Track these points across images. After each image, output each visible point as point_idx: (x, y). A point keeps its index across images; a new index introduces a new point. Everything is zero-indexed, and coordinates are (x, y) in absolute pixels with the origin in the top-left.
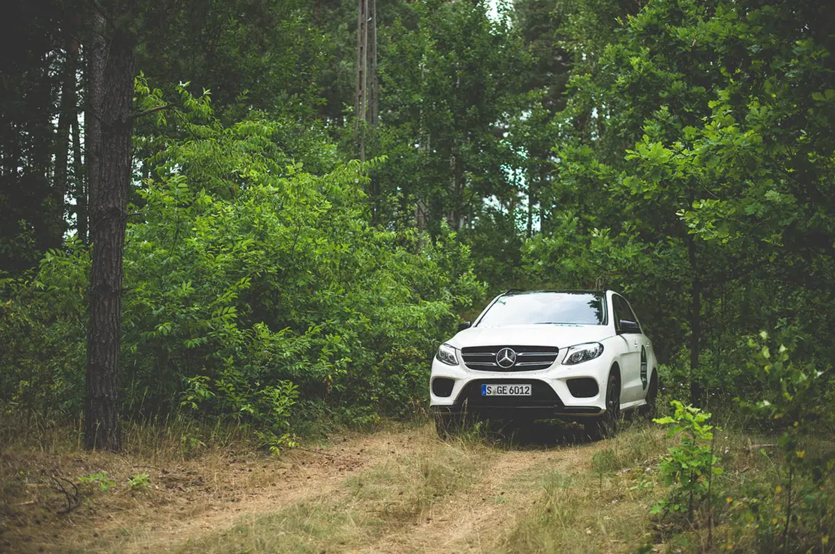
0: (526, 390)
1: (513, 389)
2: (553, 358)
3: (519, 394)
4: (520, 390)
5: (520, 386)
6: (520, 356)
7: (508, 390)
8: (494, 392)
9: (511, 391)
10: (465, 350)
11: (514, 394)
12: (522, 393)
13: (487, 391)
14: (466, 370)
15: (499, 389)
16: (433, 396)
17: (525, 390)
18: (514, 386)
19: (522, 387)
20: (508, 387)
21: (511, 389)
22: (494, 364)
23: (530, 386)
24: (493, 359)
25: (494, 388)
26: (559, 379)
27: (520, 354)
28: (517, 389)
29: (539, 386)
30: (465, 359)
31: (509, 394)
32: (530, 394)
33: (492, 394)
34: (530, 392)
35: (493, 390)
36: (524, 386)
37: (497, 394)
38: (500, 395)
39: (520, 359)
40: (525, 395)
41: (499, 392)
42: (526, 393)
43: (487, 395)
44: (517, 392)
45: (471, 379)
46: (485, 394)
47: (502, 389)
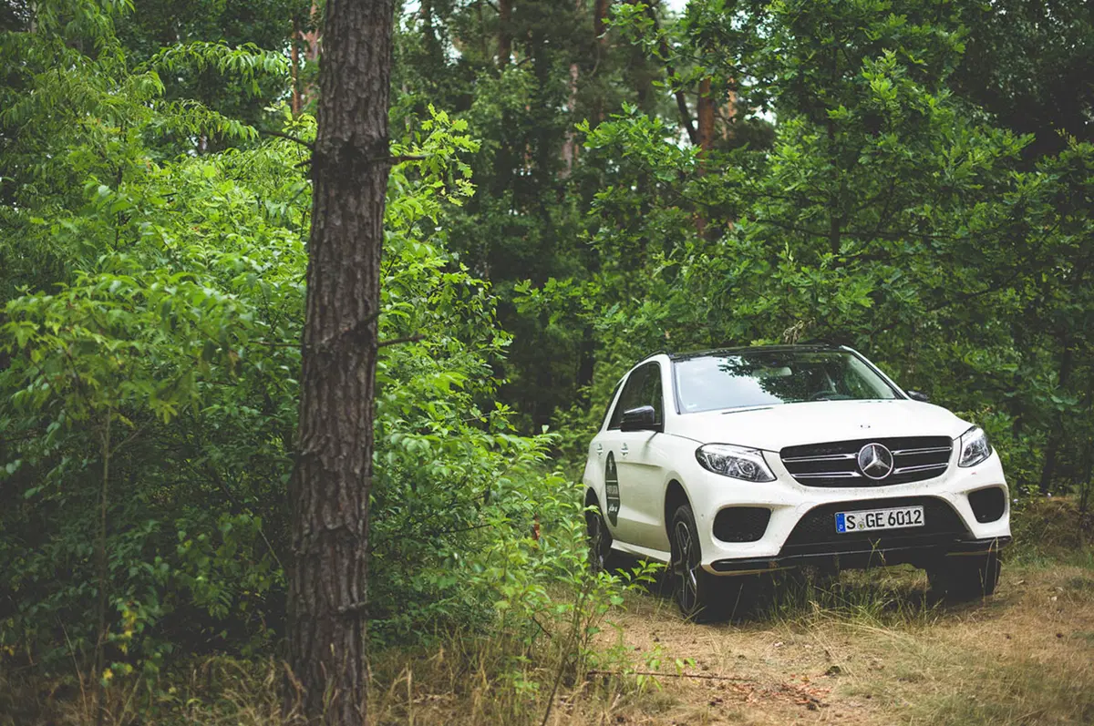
0: (916, 517)
1: (895, 516)
2: (946, 456)
3: (905, 525)
4: (906, 518)
5: (904, 510)
6: (897, 455)
7: (885, 519)
8: (861, 525)
9: (892, 521)
10: (785, 452)
11: (896, 526)
12: (910, 522)
13: (847, 524)
14: (797, 488)
15: (870, 518)
17: (914, 517)
18: (895, 511)
19: (909, 512)
20: (886, 513)
21: (890, 517)
22: (855, 474)
23: (921, 509)
24: (853, 465)
25: (859, 517)
26: (962, 493)
27: (897, 452)
28: (900, 516)
29: (935, 507)
30: (791, 468)
31: (887, 526)
32: (923, 524)
33: (856, 529)
34: (922, 519)
35: (858, 521)
36: (912, 510)
37: (867, 529)
38: (873, 528)
39: (899, 462)
40: (914, 525)
41: (871, 524)
42: (916, 522)
43: (848, 530)
44: (901, 521)
45: (815, 505)
46: (844, 529)
47: (874, 518)
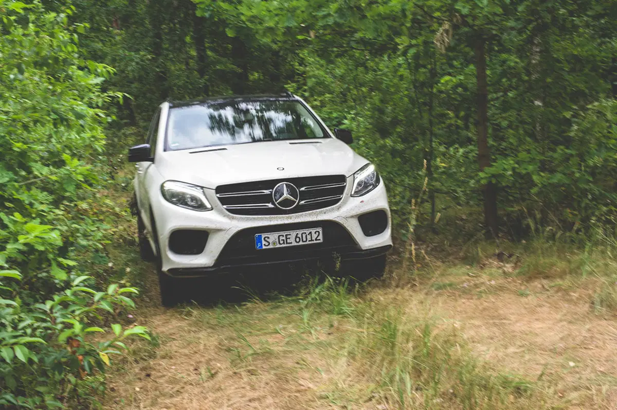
0: (316, 236)
1: (300, 236)
2: (341, 190)
3: (308, 243)
4: (309, 237)
5: (307, 231)
6: (303, 191)
7: (293, 238)
8: (274, 243)
9: (298, 240)
10: (220, 189)
11: (301, 243)
12: (312, 240)
13: (264, 242)
14: (228, 216)
15: (281, 238)
16: (172, 256)
17: (314, 236)
18: (300, 232)
19: (311, 233)
20: (293, 234)
21: (296, 237)
22: (270, 205)
23: (320, 230)
24: (268, 198)
25: (273, 237)
26: (352, 217)
27: (303, 189)
28: (304, 236)
29: (331, 227)
30: (223, 201)
31: (294, 244)
32: (321, 241)
33: (271, 246)
34: (321, 237)
35: (271, 241)
36: (313, 231)
37: (278, 246)
38: (283, 245)
39: (303, 195)
40: (315, 242)
41: (281, 242)
42: (316, 240)
43: (264, 247)
44: (304, 240)
45: (240, 229)
46: (261, 246)
47: (284, 238)
